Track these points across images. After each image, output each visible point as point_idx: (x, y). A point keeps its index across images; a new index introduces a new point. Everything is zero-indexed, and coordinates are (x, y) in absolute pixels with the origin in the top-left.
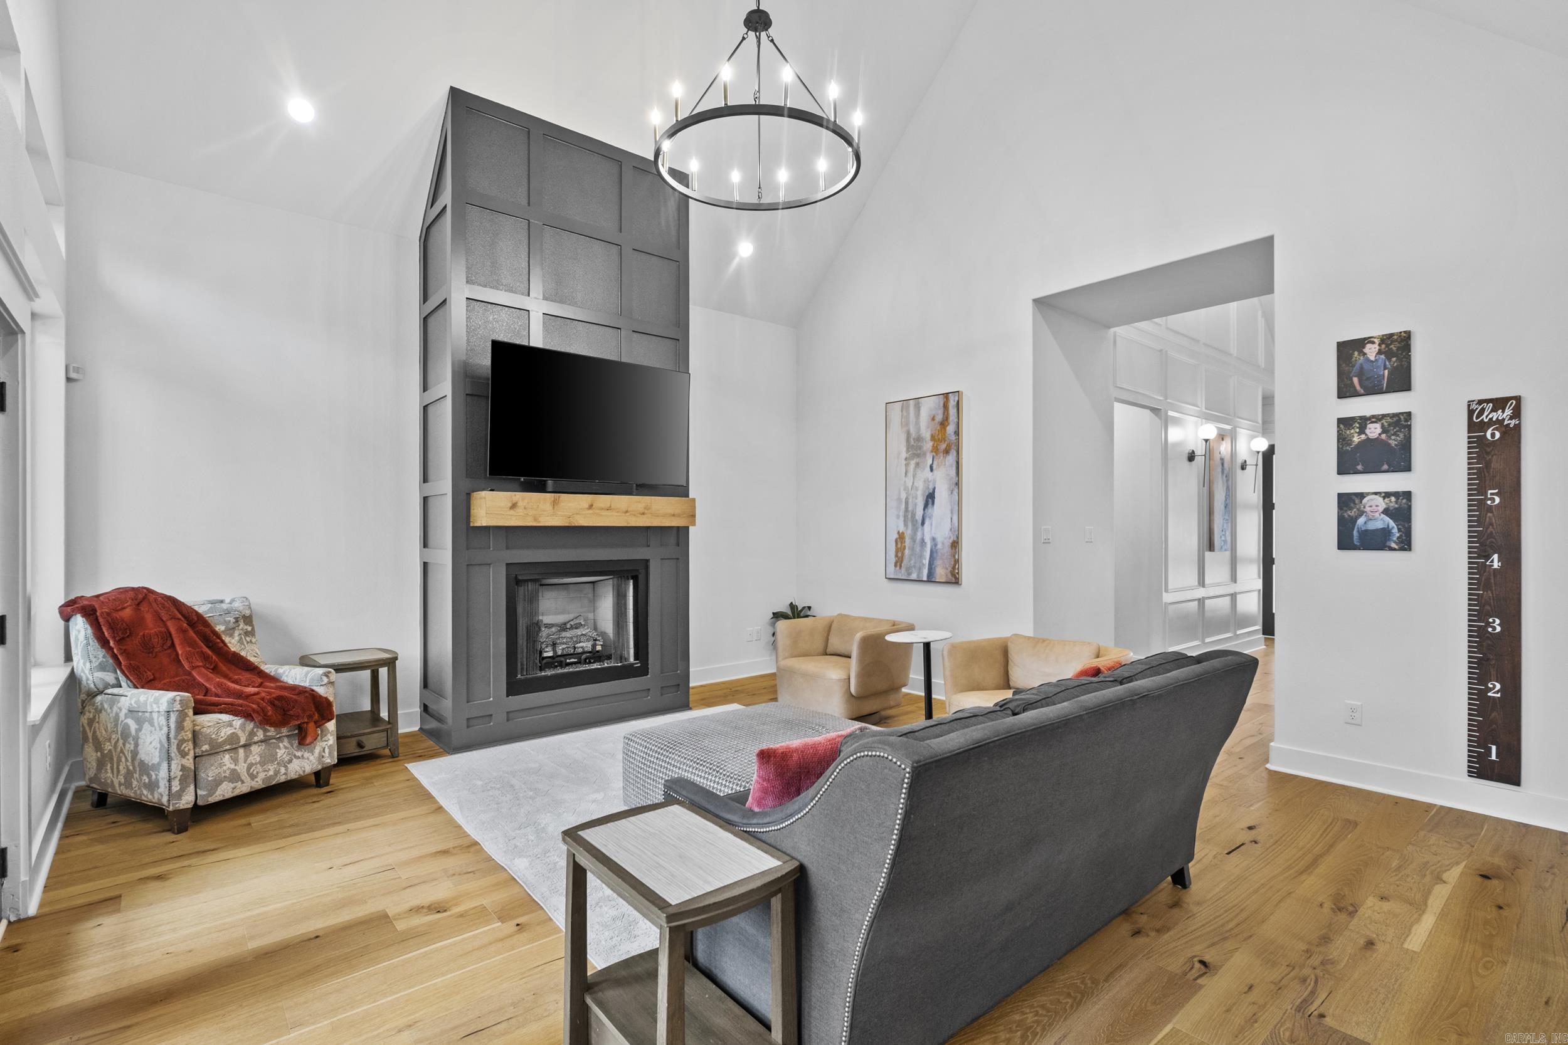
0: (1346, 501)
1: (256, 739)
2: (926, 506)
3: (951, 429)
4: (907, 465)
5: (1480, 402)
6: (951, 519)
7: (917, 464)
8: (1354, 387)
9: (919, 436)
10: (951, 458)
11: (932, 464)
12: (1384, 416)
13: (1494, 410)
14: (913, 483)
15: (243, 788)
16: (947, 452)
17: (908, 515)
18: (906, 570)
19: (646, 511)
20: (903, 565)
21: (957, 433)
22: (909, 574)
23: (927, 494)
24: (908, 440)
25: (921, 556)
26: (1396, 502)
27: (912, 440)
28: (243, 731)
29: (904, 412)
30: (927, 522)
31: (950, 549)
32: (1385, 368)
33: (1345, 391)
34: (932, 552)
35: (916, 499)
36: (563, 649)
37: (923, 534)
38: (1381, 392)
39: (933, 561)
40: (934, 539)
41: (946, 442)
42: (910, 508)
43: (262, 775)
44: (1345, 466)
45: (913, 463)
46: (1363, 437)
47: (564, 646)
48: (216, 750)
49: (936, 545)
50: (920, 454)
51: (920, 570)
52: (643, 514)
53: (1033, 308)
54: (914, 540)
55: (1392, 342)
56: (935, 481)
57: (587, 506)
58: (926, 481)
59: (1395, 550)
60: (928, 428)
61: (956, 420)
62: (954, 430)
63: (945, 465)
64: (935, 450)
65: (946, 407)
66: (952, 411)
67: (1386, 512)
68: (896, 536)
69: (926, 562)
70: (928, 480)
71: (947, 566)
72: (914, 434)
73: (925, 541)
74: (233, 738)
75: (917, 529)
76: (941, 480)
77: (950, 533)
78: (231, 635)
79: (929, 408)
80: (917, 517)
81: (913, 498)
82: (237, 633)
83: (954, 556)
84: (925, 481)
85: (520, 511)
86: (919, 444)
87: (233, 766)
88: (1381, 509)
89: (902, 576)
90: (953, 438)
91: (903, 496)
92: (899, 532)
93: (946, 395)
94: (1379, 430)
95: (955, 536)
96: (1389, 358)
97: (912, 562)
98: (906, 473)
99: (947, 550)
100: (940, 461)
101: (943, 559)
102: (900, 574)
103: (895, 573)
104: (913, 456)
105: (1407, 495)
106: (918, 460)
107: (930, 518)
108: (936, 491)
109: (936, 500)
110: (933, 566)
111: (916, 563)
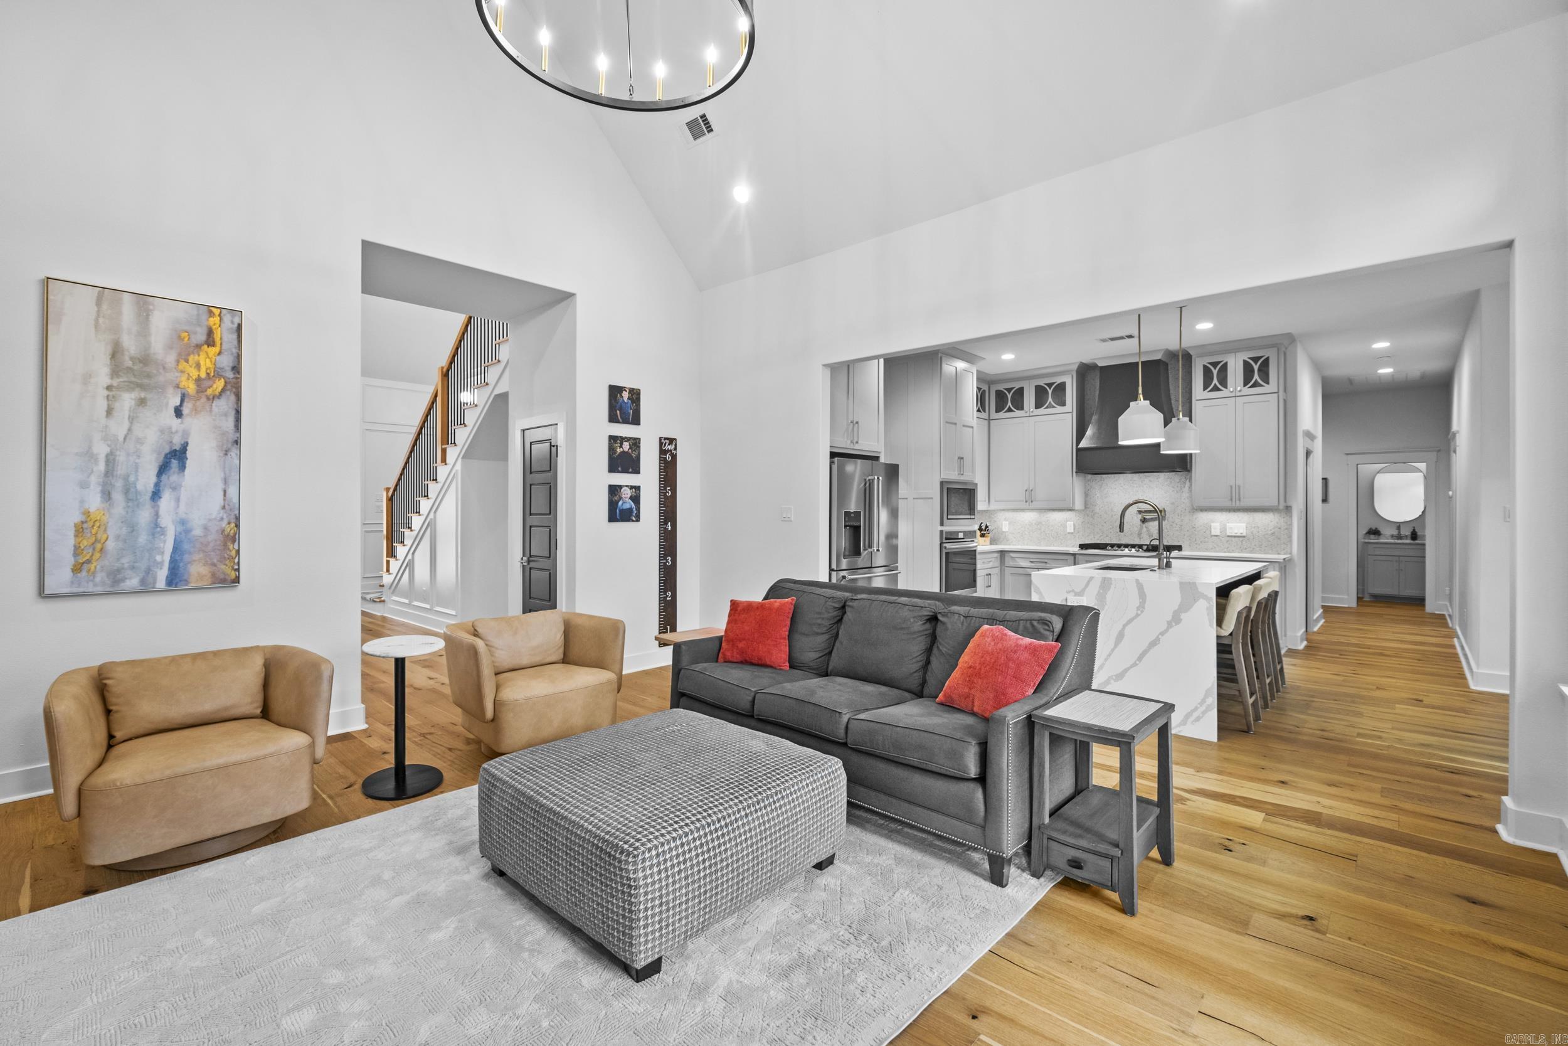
0: (614, 490)
2: (163, 469)
3: (223, 361)
4: (111, 399)
5: (665, 439)
6: (225, 492)
7: (142, 402)
9: (146, 355)
10: (225, 405)
11: (181, 405)
12: (630, 438)
13: (669, 445)
14: (130, 430)
16: (213, 399)
17: (114, 482)
18: (107, 577)
20: (97, 568)
21: (237, 369)
22: (116, 582)
23: (167, 450)
24: (116, 353)
25: (150, 550)
27: (127, 358)
29: (105, 307)
30: (167, 496)
31: (218, 539)
33: (613, 419)
34: (177, 542)
35: (139, 457)
37: (156, 514)
39: (181, 555)
40: (182, 523)
42: (121, 470)
44: (613, 468)
45: (127, 399)
49: (187, 532)
50: (147, 385)
54: (130, 524)
56: (186, 433)
58: (166, 431)
60: (171, 348)
61: (235, 351)
62: (231, 365)
63: (211, 411)
65: (209, 325)
66: (226, 336)
67: (631, 498)
68: (76, 517)
69: (163, 560)
70: (170, 428)
71: (215, 561)
72: (130, 350)
73: (163, 526)
75: (139, 507)
76: (203, 432)
77: (222, 511)
79: (173, 317)
80: (139, 486)
81: (127, 455)
83: (230, 546)
84: (162, 431)
86: (147, 369)
88: (629, 496)
89: (96, 585)
90: (230, 375)
91: (101, 449)
92: (85, 514)
93: (212, 309)
94: (628, 447)
95: (233, 516)
96: (632, 403)
97: (127, 560)
98: (109, 412)
99: (213, 537)
100: (198, 403)
101: (204, 551)
102: (91, 584)
103: (72, 583)
104: (131, 386)
105: (638, 488)
106: (143, 395)
107: (174, 489)
108: (188, 448)
109: (188, 463)
110: (181, 564)
111: (136, 562)
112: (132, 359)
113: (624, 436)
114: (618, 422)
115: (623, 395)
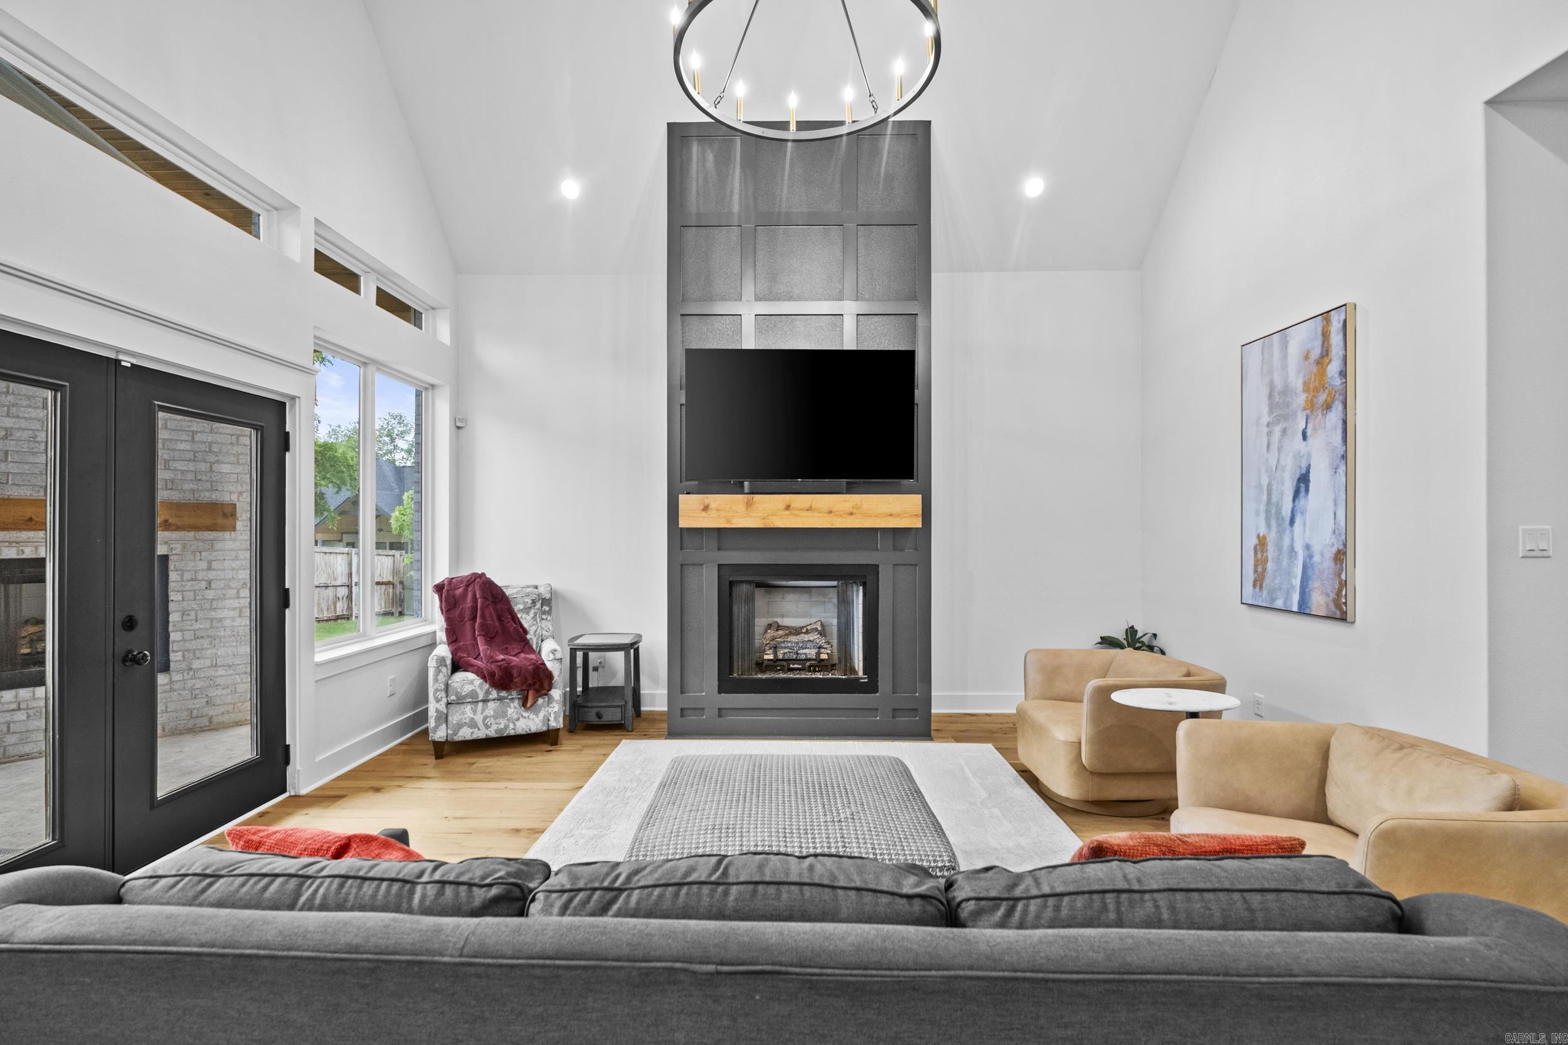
1: (491, 697)
2: (1297, 495)
3: (1333, 368)
4: (1269, 434)
6: (1335, 514)
7: (1284, 431)
9: (1287, 386)
10: (1334, 416)
11: (1306, 428)
14: (1279, 460)
15: (481, 734)
16: (1328, 407)
17: (1271, 511)
18: (1269, 594)
19: (855, 511)
20: (1264, 585)
21: (1343, 374)
22: (1273, 600)
23: (1298, 476)
24: (1271, 394)
25: (1289, 574)
27: (1276, 394)
28: (481, 689)
29: (1267, 353)
30: (1298, 520)
31: (1333, 564)
34: (1305, 567)
35: (1283, 485)
36: (785, 654)
37: (1293, 540)
39: (1307, 581)
40: (1308, 547)
41: (1327, 391)
42: (1274, 499)
43: (494, 727)
45: (1277, 430)
47: (786, 651)
48: (460, 701)
49: (1311, 557)
50: (1287, 415)
51: (1288, 595)
52: (851, 514)
53: (1486, 112)
54: (1279, 548)
56: (1309, 455)
57: (783, 506)
58: (1297, 456)
60: (1299, 372)
61: (1341, 353)
62: (1339, 370)
63: (1326, 426)
64: (1311, 406)
65: (1326, 335)
66: (1336, 339)
68: (1255, 541)
69: (1297, 582)
70: (1300, 453)
71: (1328, 590)
72: (1279, 384)
73: (1296, 550)
74: (473, 694)
75: (1284, 531)
76: (1320, 451)
77: (1333, 536)
78: (528, 613)
79: (1303, 339)
80: (1284, 513)
81: (1278, 484)
82: (532, 612)
83: (1339, 575)
84: (1294, 457)
85: (713, 513)
86: (1287, 399)
87: (472, 716)
89: (1263, 601)
90: (1337, 382)
91: (1265, 481)
92: (1258, 536)
93: (1326, 315)
95: (1341, 543)
97: (1278, 580)
98: (1268, 446)
99: (1329, 565)
100: (1317, 421)
101: (1322, 579)
102: (1260, 599)
103: (1253, 596)
104: (1279, 419)
106: (1285, 425)
107: (1303, 513)
108: (1311, 471)
109: (1311, 485)
110: (1307, 590)
111: (1282, 584)
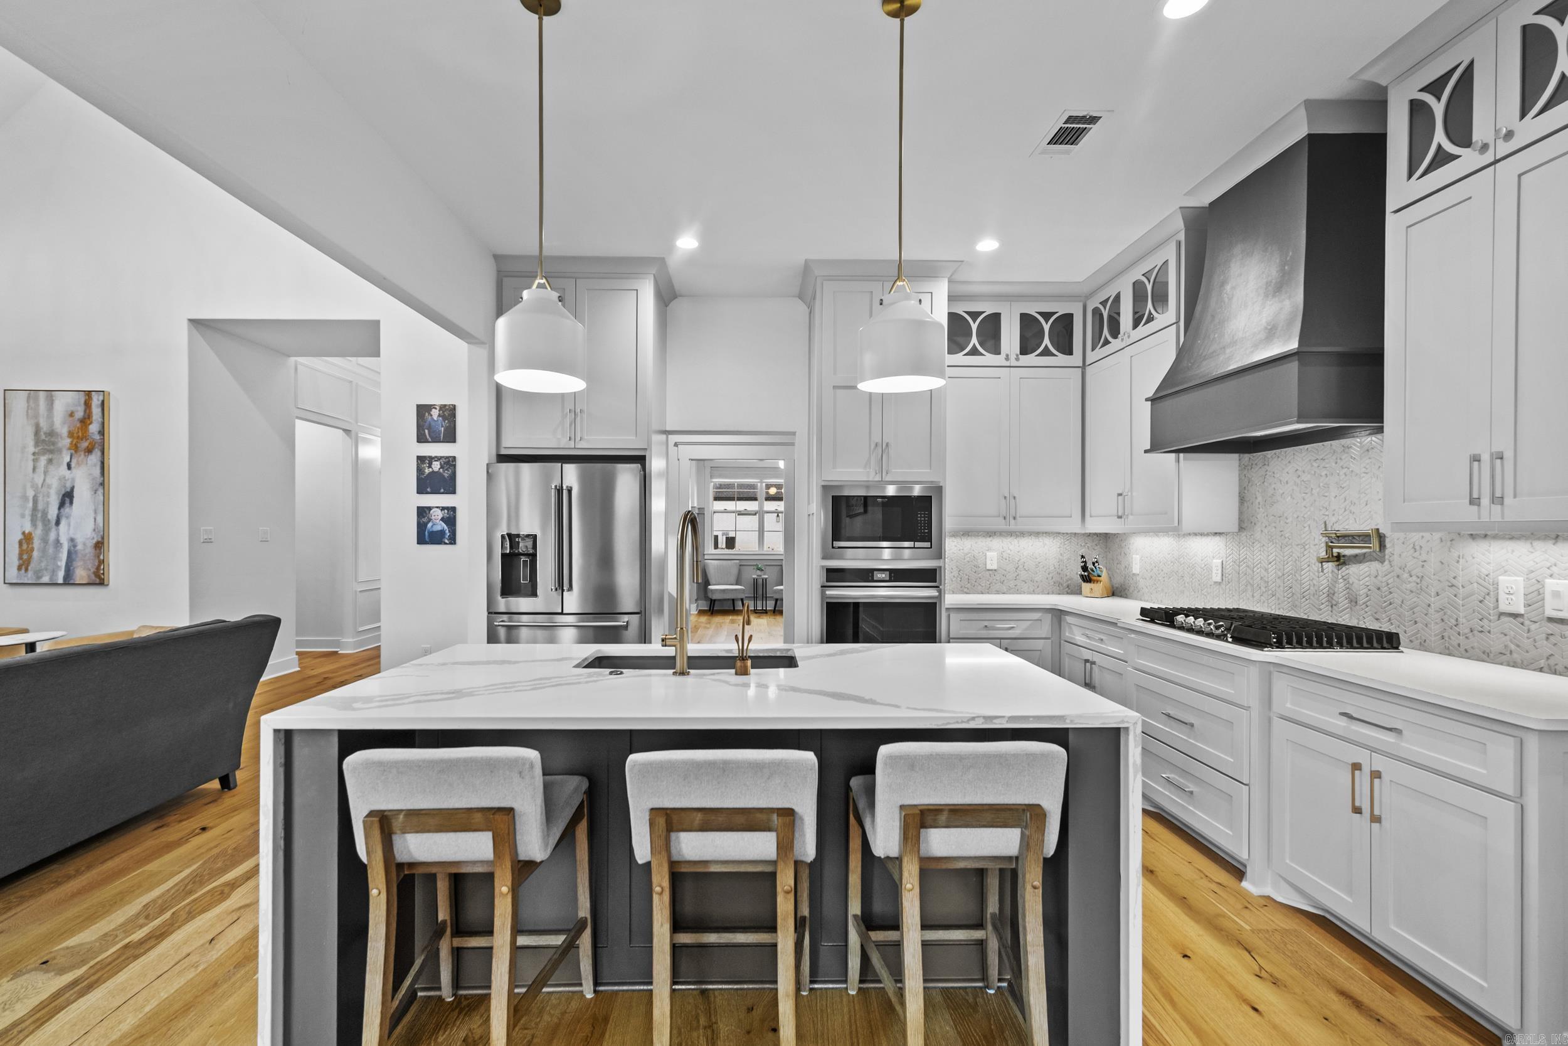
0: (423, 512)
2: (62, 505)
3: (94, 428)
4: (35, 461)
6: (95, 519)
7: (50, 461)
8: (426, 436)
9: (53, 430)
10: (95, 458)
11: (70, 461)
14: (44, 480)
16: (89, 451)
17: (37, 514)
18: (34, 574)
20: (29, 568)
21: (102, 433)
22: (39, 578)
23: (63, 492)
24: (37, 433)
25: (55, 558)
26: (448, 513)
29: (31, 401)
30: (63, 522)
31: (94, 550)
32: (442, 426)
33: (421, 439)
34: (69, 553)
35: (48, 497)
37: (58, 535)
38: (440, 442)
39: (72, 562)
40: (72, 540)
41: (89, 441)
42: (40, 506)
44: (421, 490)
45: (43, 460)
46: (431, 469)
49: (75, 546)
50: (53, 450)
51: (54, 573)
53: (188, 325)
54: (45, 540)
55: (446, 410)
56: (73, 480)
58: (62, 479)
59: (447, 544)
60: (64, 423)
61: (100, 420)
62: (98, 430)
63: (87, 463)
64: (75, 448)
65: (88, 405)
66: (96, 411)
67: (442, 519)
68: (20, 537)
69: (62, 564)
70: (65, 477)
71: (90, 567)
72: (45, 428)
73: (61, 542)
75: (50, 529)
76: (82, 478)
77: (93, 533)
79: (66, 402)
80: (49, 517)
81: (43, 496)
83: (99, 557)
84: (60, 479)
86: (52, 440)
88: (440, 517)
89: (28, 579)
90: (97, 437)
91: (31, 493)
92: (24, 533)
93: (88, 393)
94: (439, 466)
95: (100, 537)
97: (43, 564)
98: (34, 469)
99: (90, 551)
100: (80, 459)
101: (84, 560)
102: (26, 579)
103: (17, 577)
104: (44, 452)
105: (454, 509)
106: (50, 457)
107: (67, 517)
108: (75, 490)
109: (75, 500)
110: (72, 568)
111: (47, 566)
112: (45, 433)
113: (433, 455)
114: (427, 441)
115: (432, 413)
